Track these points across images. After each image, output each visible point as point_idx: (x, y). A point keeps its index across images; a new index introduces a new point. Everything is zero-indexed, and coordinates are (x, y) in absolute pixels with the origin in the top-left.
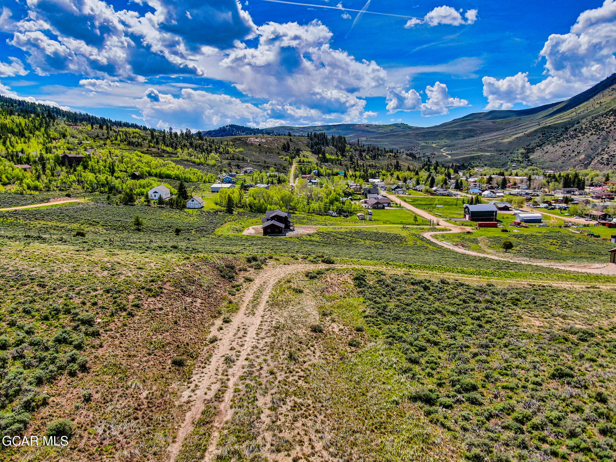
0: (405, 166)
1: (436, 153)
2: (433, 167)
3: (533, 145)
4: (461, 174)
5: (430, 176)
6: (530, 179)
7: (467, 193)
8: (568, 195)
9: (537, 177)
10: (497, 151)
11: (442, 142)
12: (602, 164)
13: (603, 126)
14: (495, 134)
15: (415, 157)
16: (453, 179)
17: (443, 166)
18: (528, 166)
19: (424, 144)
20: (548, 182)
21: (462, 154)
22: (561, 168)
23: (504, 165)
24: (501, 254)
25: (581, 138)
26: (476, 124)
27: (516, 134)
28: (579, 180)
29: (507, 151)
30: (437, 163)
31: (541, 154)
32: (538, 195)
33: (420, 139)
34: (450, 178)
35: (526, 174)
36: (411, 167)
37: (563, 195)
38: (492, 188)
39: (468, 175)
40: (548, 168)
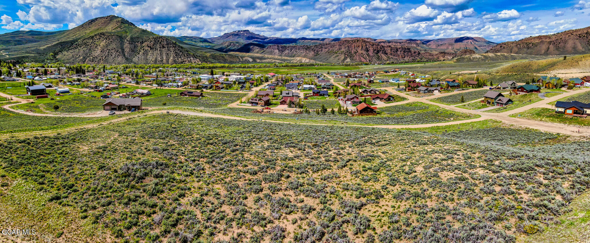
3: (57, 51)
4: (18, 67)
6: (59, 70)
7: (25, 78)
8: (79, 77)
9: (62, 68)
10: (37, 53)
12: (90, 61)
13: (88, 44)
14: (35, 44)
16: (13, 70)
17: (4, 62)
18: (56, 62)
20: (68, 71)
21: (16, 55)
22: (73, 63)
23: (43, 61)
24: (54, 113)
26: (21, 37)
27: (47, 45)
28: (83, 70)
31: (62, 56)
32: (65, 78)
34: (12, 70)
35: (56, 67)
37: (77, 78)
38: (39, 75)
39: (23, 67)
40: (67, 63)
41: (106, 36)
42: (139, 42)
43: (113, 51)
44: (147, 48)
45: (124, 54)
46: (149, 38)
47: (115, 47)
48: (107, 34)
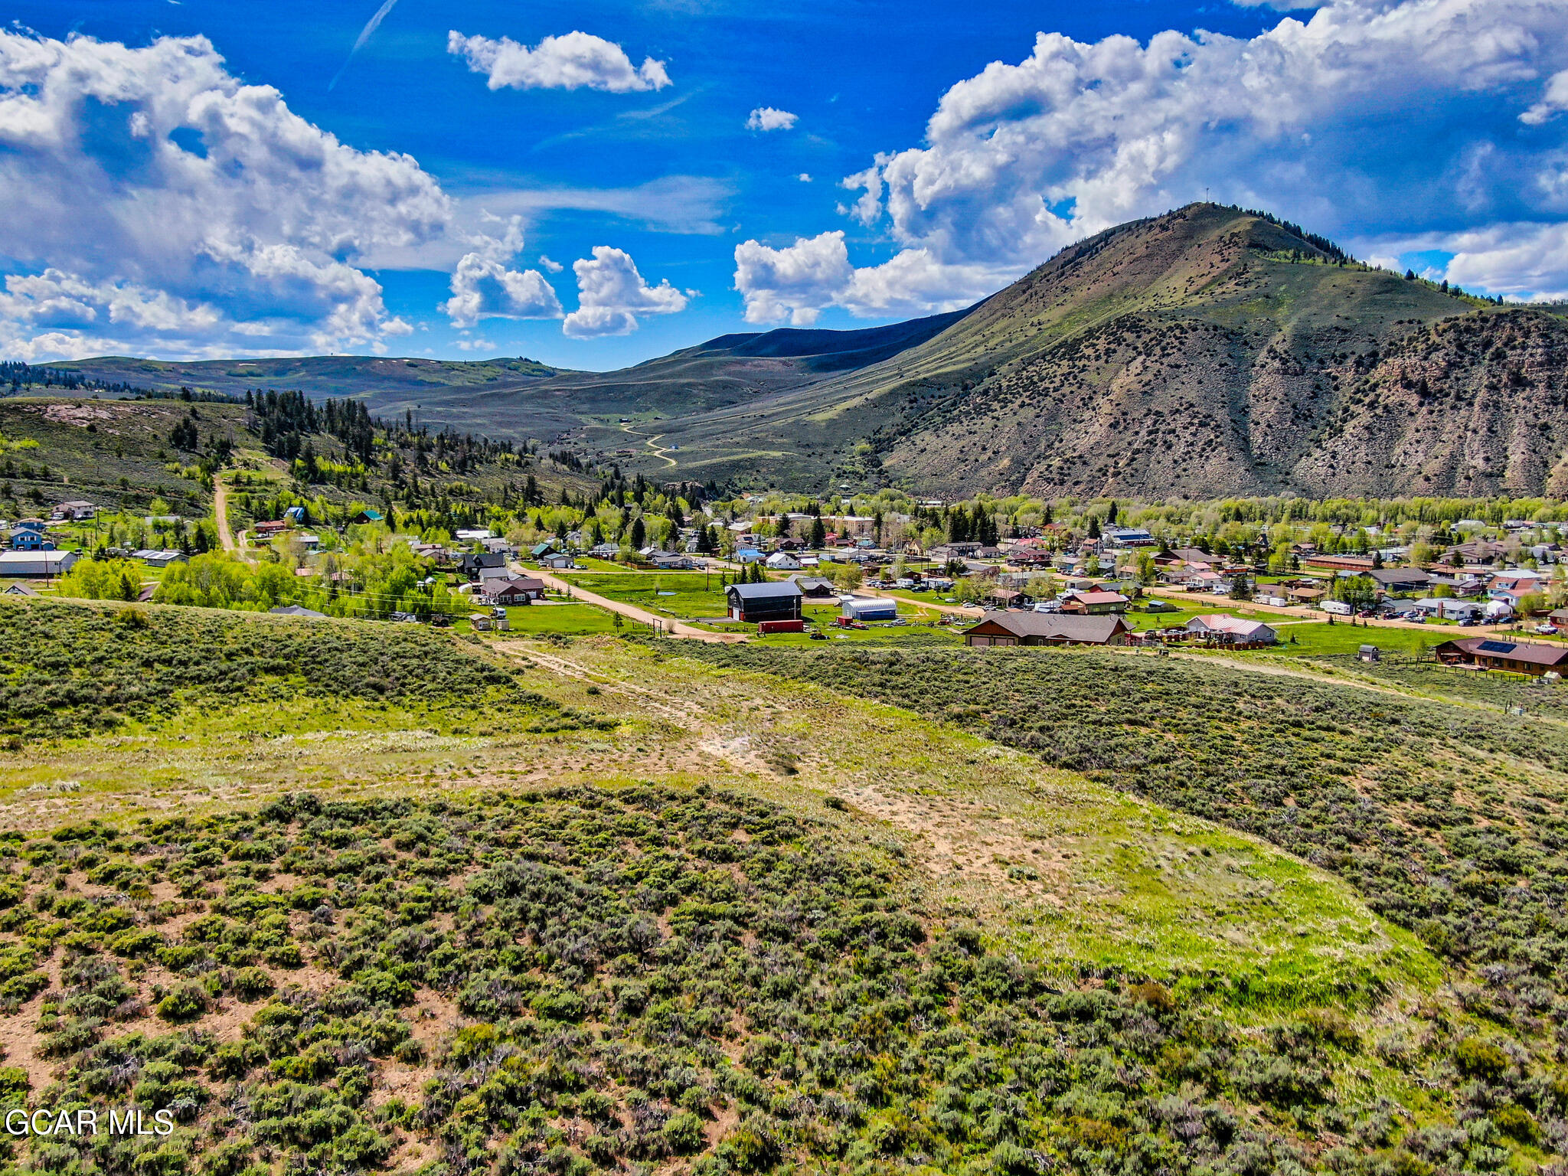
0: (551, 491)
1: (634, 452)
2: (630, 494)
3: (888, 430)
4: (708, 511)
5: (626, 518)
6: (878, 523)
8: (957, 558)
9: (897, 516)
10: (799, 444)
11: (648, 419)
12: (1049, 481)
13: (1046, 384)
14: (790, 397)
15: (578, 465)
16: (689, 524)
17: (658, 490)
18: (880, 486)
19: (595, 424)
20: (921, 529)
21: (706, 456)
22: (960, 493)
23: (819, 485)
25: (999, 413)
26: (738, 368)
27: (845, 399)
29: (825, 445)
30: (640, 481)
31: (910, 456)
33: (585, 407)
34: (682, 524)
35: (872, 510)
36: (572, 495)
37: (947, 559)
38: (789, 546)
39: (727, 514)
40: (927, 493)
41: (1146, 337)
42: (1350, 362)
43: (1183, 419)
44: (1395, 395)
45: (1246, 440)
46: (1424, 332)
47: (1191, 396)
48: (1155, 323)
